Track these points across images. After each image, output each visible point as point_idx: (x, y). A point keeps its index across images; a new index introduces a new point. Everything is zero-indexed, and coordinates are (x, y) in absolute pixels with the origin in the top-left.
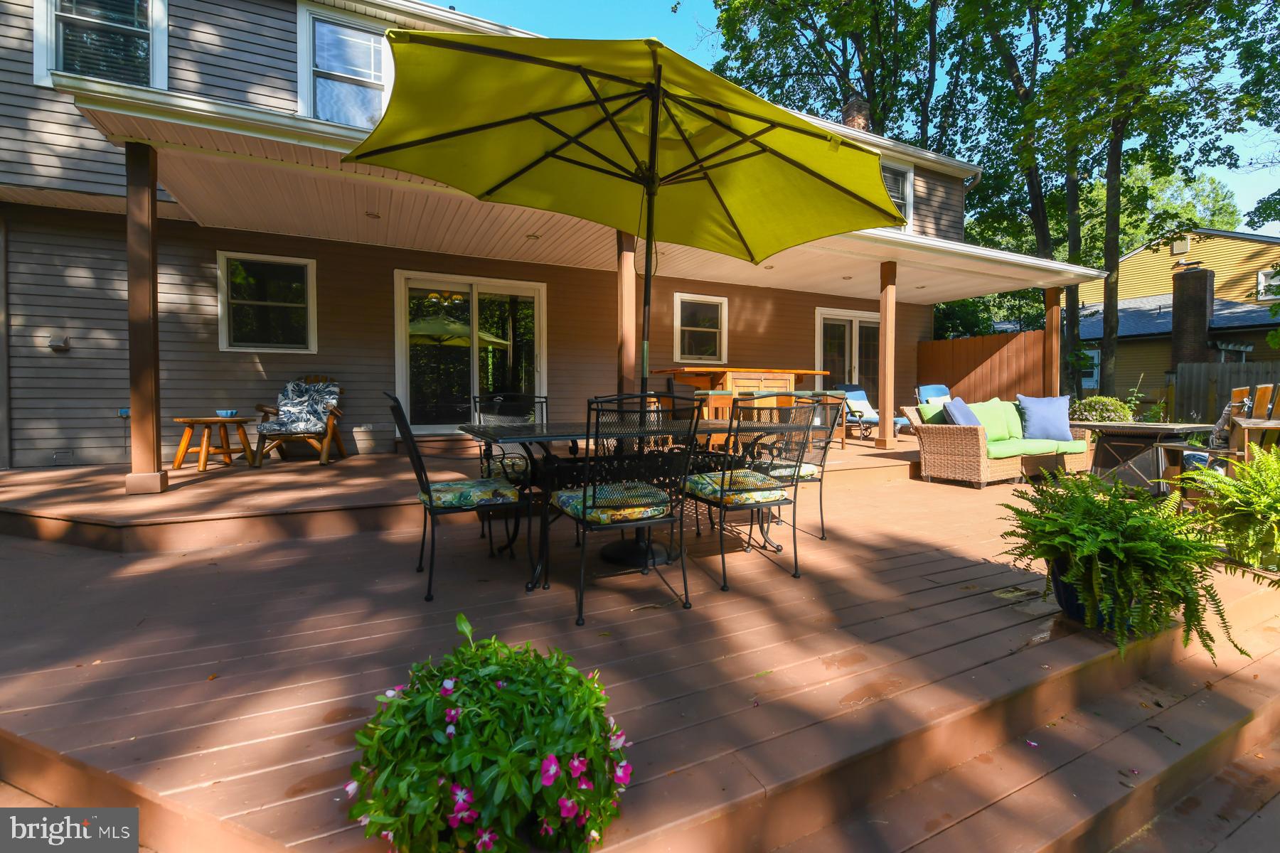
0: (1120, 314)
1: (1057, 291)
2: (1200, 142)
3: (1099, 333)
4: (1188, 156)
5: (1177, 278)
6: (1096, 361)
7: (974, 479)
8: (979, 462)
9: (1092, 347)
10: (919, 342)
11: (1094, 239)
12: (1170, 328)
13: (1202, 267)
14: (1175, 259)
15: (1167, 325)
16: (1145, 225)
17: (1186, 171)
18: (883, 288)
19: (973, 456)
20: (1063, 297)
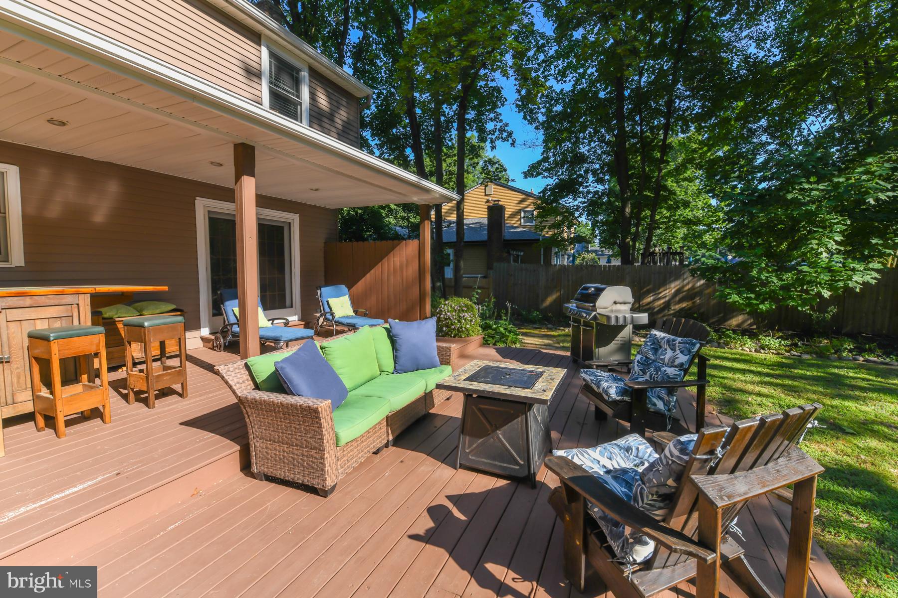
0: (465, 227)
1: (428, 208)
2: (499, 125)
3: (454, 239)
4: (494, 131)
5: (490, 208)
6: (452, 257)
7: (317, 484)
8: (323, 458)
9: (450, 248)
10: (325, 243)
11: (451, 173)
12: (485, 238)
13: (500, 203)
14: (486, 198)
15: (484, 236)
16: (479, 168)
17: (492, 142)
18: (238, 178)
19: (316, 448)
20: (433, 213)
